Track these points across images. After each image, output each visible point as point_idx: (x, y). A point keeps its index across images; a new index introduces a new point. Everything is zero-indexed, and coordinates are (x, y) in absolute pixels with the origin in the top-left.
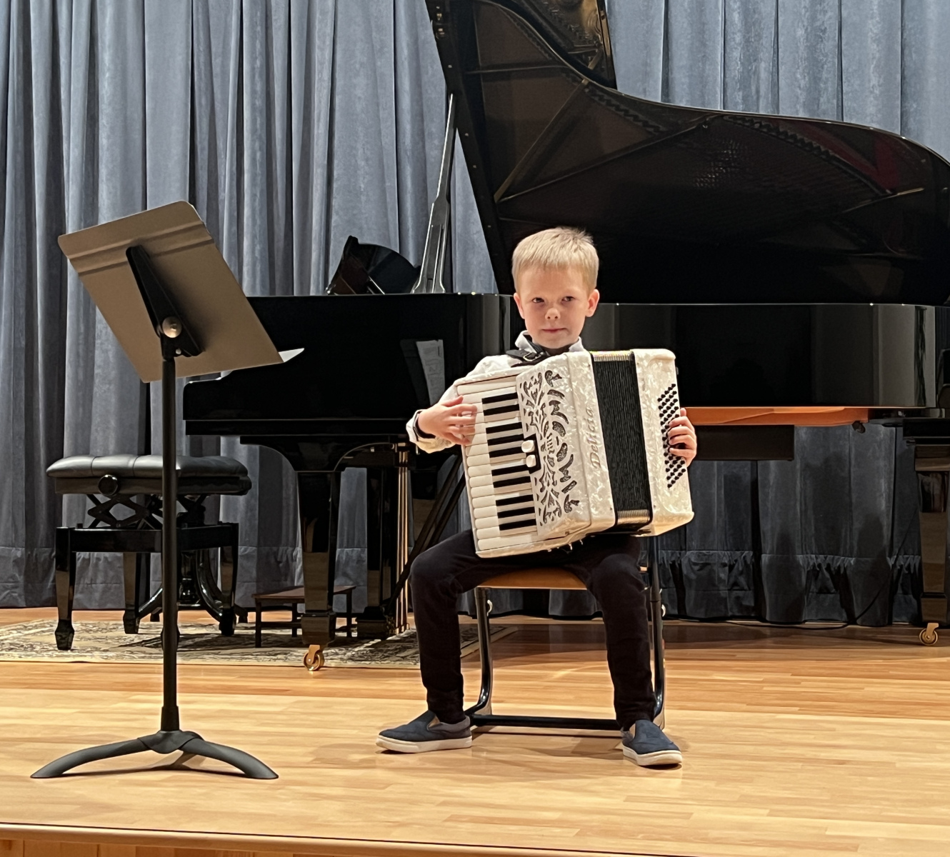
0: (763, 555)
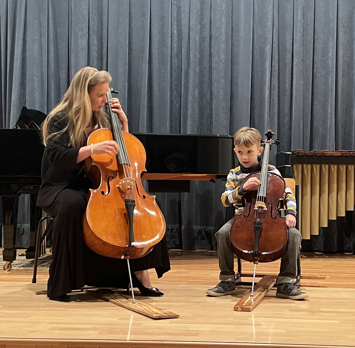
0: (182, 226)
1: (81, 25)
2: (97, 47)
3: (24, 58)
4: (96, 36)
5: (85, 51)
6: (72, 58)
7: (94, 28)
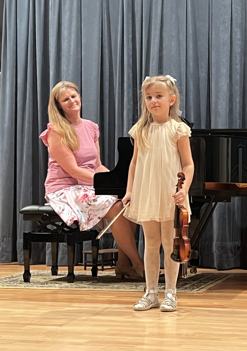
1: (223, 17)
2: (240, 41)
3: (161, 56)
4: (240, 28)
5: (227, 46)
6: (213, 55)
7: (237, 20)
